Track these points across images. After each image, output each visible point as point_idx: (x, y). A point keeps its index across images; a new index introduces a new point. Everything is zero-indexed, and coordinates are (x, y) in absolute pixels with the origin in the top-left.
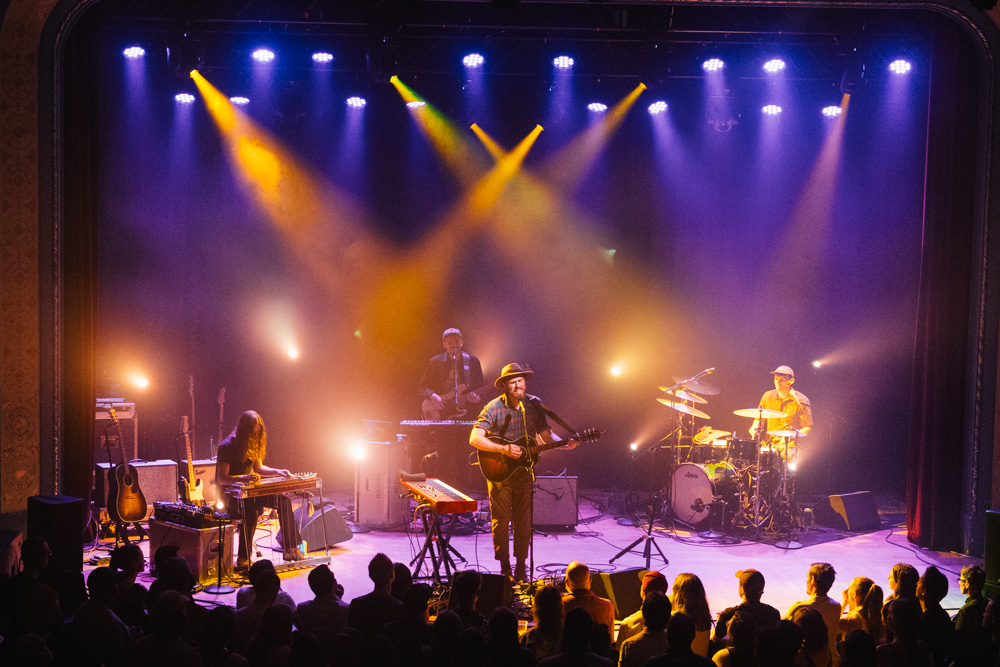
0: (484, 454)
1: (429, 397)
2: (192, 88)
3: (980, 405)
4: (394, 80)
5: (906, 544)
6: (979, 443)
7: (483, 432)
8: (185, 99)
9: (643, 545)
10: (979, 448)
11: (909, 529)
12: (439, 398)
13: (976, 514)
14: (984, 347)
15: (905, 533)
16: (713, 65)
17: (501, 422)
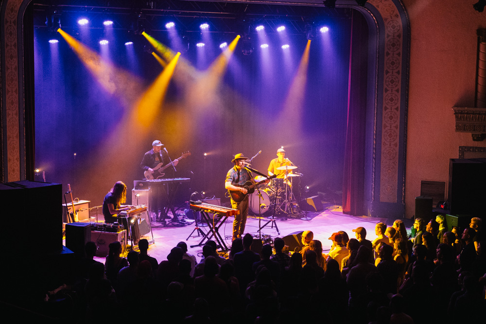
0: (232, 192)
1: (147, 170)
3: (375, 159)
4: (144, 33)
5: (342, 214)
6: (375, 174)
10: (375, 176)
11: (343, 209)
12: (152, 170)
13: (374, 201)
14: (376, 137)
15: (341, 211)
16: (260, 28)
17: (236, 178)
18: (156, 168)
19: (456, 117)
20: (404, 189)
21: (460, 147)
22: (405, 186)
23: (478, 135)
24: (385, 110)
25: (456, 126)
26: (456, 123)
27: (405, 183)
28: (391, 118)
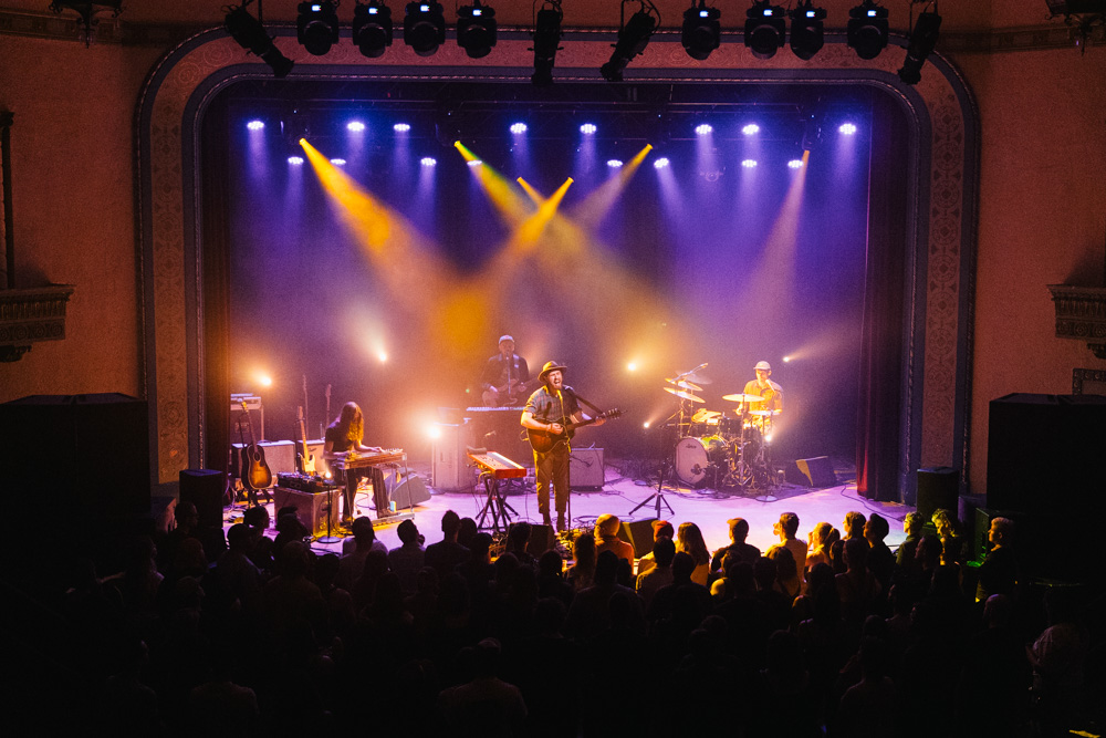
0: (533, 432)
1: (488, 389)
2: (301, 152)
3: (912, 389)
4: (458, 144)
5: (857, 496)
6: (911, 418)
7: (531, 414)
8: (295, 161)
9: (655, 500)
10: (911, 422)
11: (858, 485)
12: (495, 390)
13: (909, 473)
14: (914, 344)
15: (856, 488)
16: (704, 130)
17: (544, 407)
18: (503, 388)
19: (1058, 306)
20: (968, 453)
21: (1074, 370)
22: (968, 446)
23: (1100, 345)
24: (932, 290)
25: (1057, 326)
26: (1058, 319)
27: (969, 439)
28: (943, 305)
